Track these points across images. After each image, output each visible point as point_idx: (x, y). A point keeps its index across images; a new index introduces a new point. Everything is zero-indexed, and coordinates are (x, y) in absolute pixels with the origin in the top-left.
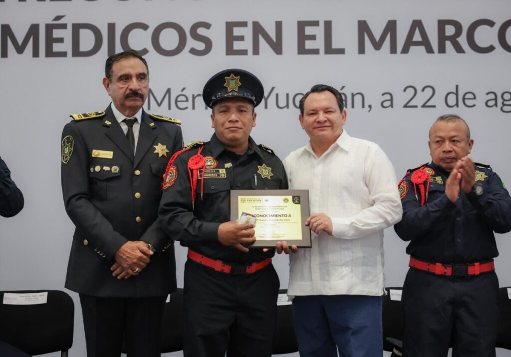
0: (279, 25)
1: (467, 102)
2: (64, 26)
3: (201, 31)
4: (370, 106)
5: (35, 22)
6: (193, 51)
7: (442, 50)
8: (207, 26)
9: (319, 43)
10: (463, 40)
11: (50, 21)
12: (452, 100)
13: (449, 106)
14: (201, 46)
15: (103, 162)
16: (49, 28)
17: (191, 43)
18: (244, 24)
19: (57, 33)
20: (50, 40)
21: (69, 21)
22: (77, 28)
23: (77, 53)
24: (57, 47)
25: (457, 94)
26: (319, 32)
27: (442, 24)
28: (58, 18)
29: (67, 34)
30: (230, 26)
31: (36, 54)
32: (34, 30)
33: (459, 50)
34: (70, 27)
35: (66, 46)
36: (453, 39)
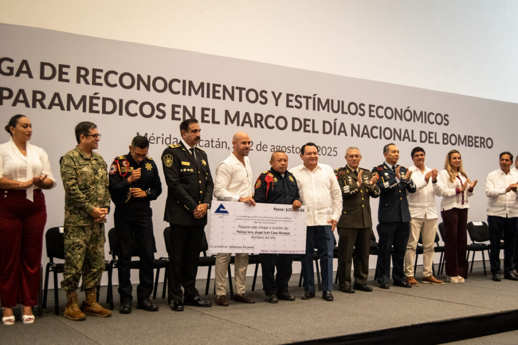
0: (194, 108)
1: (264, 149)
2: (98, 98)
3: (161, 107)
4: (229, 148)
5: (84, 94)
6: (158, 117)
7: (256, 126)
8: (164, 105)
9: (210, 118)
10: (263, 123)
11: (92, 95)
12: (259, 147)
13: (258, 150)
14: (161, 114)
15: (187, 167)
16: (91, 98)
17: (157, 113)
18: (179, 106)
19: (95, 101)
20: (92, 104)
21: (101, 96)
22: (105, 100)
23: (104, 112)
24: (95, 108)
25: (261, 145)
26: (210, 113)
27: (256, 115)
28: (96, 94)
29: (100, 102)
30: (174, 106)
31: (84, 110)
32: (84, 98)
33: (262, 127)
34: (101, 99)
35: (99, 108)
36: (260, 122)
